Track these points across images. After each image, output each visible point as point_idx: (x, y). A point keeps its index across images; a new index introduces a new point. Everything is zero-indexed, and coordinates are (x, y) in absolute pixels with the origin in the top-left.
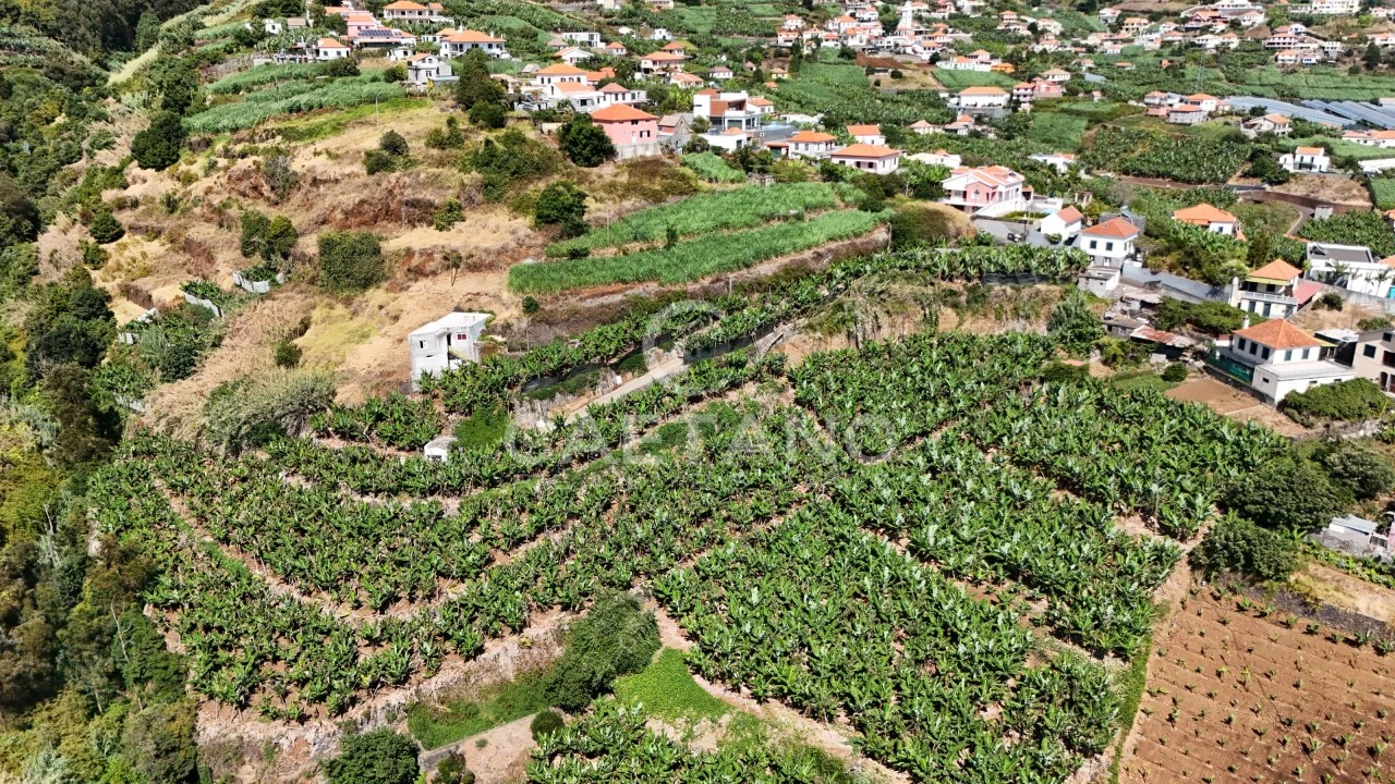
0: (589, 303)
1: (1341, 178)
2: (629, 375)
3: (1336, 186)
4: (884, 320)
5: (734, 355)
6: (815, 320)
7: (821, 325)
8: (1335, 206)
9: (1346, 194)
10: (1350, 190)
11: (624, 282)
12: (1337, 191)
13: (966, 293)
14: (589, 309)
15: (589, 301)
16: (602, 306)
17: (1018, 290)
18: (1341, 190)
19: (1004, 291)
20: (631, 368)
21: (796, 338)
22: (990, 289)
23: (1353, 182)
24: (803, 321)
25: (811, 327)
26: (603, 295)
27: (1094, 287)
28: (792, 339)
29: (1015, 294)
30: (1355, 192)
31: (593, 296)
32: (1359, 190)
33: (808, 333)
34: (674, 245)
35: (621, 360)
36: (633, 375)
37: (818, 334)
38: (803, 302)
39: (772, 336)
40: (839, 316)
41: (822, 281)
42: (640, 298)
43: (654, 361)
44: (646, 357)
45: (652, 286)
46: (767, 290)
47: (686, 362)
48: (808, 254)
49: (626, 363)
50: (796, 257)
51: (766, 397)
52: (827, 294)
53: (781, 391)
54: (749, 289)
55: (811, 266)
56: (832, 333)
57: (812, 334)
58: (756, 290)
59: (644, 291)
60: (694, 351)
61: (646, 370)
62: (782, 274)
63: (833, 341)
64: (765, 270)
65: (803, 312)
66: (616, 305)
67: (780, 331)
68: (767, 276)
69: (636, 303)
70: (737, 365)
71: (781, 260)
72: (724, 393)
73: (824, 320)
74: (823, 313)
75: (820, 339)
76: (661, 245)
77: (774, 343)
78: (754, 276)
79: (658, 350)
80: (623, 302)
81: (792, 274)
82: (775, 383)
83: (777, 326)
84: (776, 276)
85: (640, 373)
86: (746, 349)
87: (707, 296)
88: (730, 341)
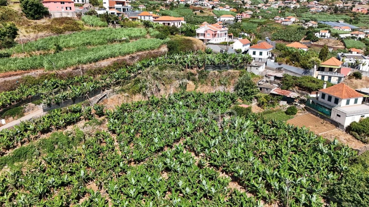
1: (334, 40)
2: (11, 118)
3: (333, 42)
4: (161, 87)
5: (74, 106)
6: (125, 87)
7: (129, 89)
8: (333, 48)
9: (336, 44)
10: (337, 43)
11: (25, 69)
12: (333, 43)
13: (198, 74)
16: (5, 81)
17: (220, 72)
18: (334, 43)
19: (214, 73)
20: (12, 114)
21: (114, 96)
22: (208, 72)
23: (338, 41)
24: (118, 88)
25: (123, 91)
26: (10, 76)
27: (254, 70)
28: (112, 97)
29: (220, 74)
30: (339, 43)
32: (340, 43)
33: (121, 94)
34: (57, 52)
35: (4, 111)
36: (14, 118)
37: (126, 94)
38: (118, 79)
39: (99, 96)
40: (139, 85)
41: (132, 69)
42: (29, 77)
43: (28, 110)
44: (22, 108)
45: (40, 72)
46: (104, 73)
47: (44, 111)
48: (127, 57)
49: (8, 112)
50: (121, 58)
51: (91, 128)
52: (133, 75)
53: (101, 124)
54: (94, 73)
55: (128, 62)
56: (134, 93)
57: (123, 94)
58: (99, 73)
59: (35, 74)
60: (49, 105)
61: (22, 115)
62: (112, 66)
63: (136, 97)
64: (104, 63)
65: (118, 83)
66: (14, 81)
67: (105, 93)
68: (105, 67)
69: (27, 80)
70: (75, 112)
71: (113, 59)
72: (65, 127)
73: (130, 87)
74: (130, 84)
75: (128, 96)
76: (53, 53)
77: (101, 99)
78: (98, 66)
79: (31, 104)
80: (19, 79)
81: (117, 66)
82: (96, 120)
83: (103, 91)
84: (109, 67)
85: (18, 118)
86: (83, 103)
87: (70, 76)
88: (72, 98)
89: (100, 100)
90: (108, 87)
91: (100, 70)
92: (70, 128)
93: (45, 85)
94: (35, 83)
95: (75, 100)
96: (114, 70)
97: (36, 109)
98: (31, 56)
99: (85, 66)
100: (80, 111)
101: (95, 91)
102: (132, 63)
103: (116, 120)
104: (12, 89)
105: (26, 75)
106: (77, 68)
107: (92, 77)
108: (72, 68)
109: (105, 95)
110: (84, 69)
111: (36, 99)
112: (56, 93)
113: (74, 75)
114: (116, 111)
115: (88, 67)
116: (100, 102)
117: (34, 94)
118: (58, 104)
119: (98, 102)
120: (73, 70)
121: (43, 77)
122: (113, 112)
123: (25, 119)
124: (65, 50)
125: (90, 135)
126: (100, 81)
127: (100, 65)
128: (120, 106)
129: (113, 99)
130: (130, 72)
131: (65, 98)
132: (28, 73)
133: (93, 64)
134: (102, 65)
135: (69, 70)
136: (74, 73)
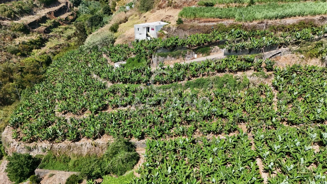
0: (202, 24)
2: (201, 55)
5: (249, 56)
6: (304, 48)
7: (306, 51)
11: (221, 18)
14: (200, 26)
15: (202, 23)
16: (205, 26)
20: (203, 52)
21: (289, 55)
24: (295, 48)
25: (300, 52)
26: (209, 22)
28: (286, 55)
31: (205, 22)
33: (297, 54)
34: (250, 5)
35: (198, 48)
36: (203, 55)
37: (302, 56)
38: (299, 39)
39: (274, 52)
40: (320, 49)
41: (317, 31)
42: (222, 25)
43: (214, 51)
44: (210, 49)
45: (231, 21)
46: (286, 31)
47: (225, 54)
48: (318, 17)
49: (200, 50)
50: (309, 17)
51: (257, 79)
52: (316, 37)
53: (267, 77)
54: (276, 29)
55: (316, 23)
56: (311, 57)
57: (299, 55)
58: (281, 30)
59: (227, 23)
60: (229, 51)
61: (209, 55)
62: (298, 24)
63: (312, 61)
64: (290, 21)
65: (297, 43)
66: (210, 26)
67: (280, 50)
68: (289, 24)
69: (219, 27)
70: (248, 61)
71: (301, 18)
72: (236, 72)
73: (309, 50)
74: (310, 46)
75: (303, 58)
76: (246, 6)
77: (275, 55)
78: (282, 23)
79: (217, 47)
80: (214, 26)
81: (302, 25)
82: (264, 73)
83: (280, 47)
84: (294, 25)
85: (206, 56)
86: (257, 55)
87: (254, 29)
88: (249, 49)
89: (273, 56)
90: (286, 45)
91: (283, 28)
92: (239, 74)
93: (231, 33)
94: (224, 30)
95: (251, 51)
96: (297, 29)
97: (219, 52)
98: (228, 7)
99: (270, 22)
100: (252, 62)
101: (272, 47)
102: (320, 24)
103: (282, 79)
104: (208, 32)
105: (220, 22)
106: (262, 23)
107: (273, 33)
108: (258, 21)
109: (280, 52)
110: (269, 24)
111: (221, 44)
112: (238, 42)
113: (257, 28)
114: (286, 69)
115: (272, 23)
116: (273, 58)
117: (221, 39)
118: (236, 51)
119: (271, 57)
120: (258, 23)
121: (232, 26)
122: (282, 70)
123: (210, 57)
124: (257, 4)
125: (254, 85)
126: (279, 38)
127: (285, 22)
128: (291, 66)
129: (286, 58)
130: (314, 34)
131: (243, 47)
132: (222, 21)
133: (278, 21)
134: (287, 22)
135: (255, 23)
136: (257, 27)
